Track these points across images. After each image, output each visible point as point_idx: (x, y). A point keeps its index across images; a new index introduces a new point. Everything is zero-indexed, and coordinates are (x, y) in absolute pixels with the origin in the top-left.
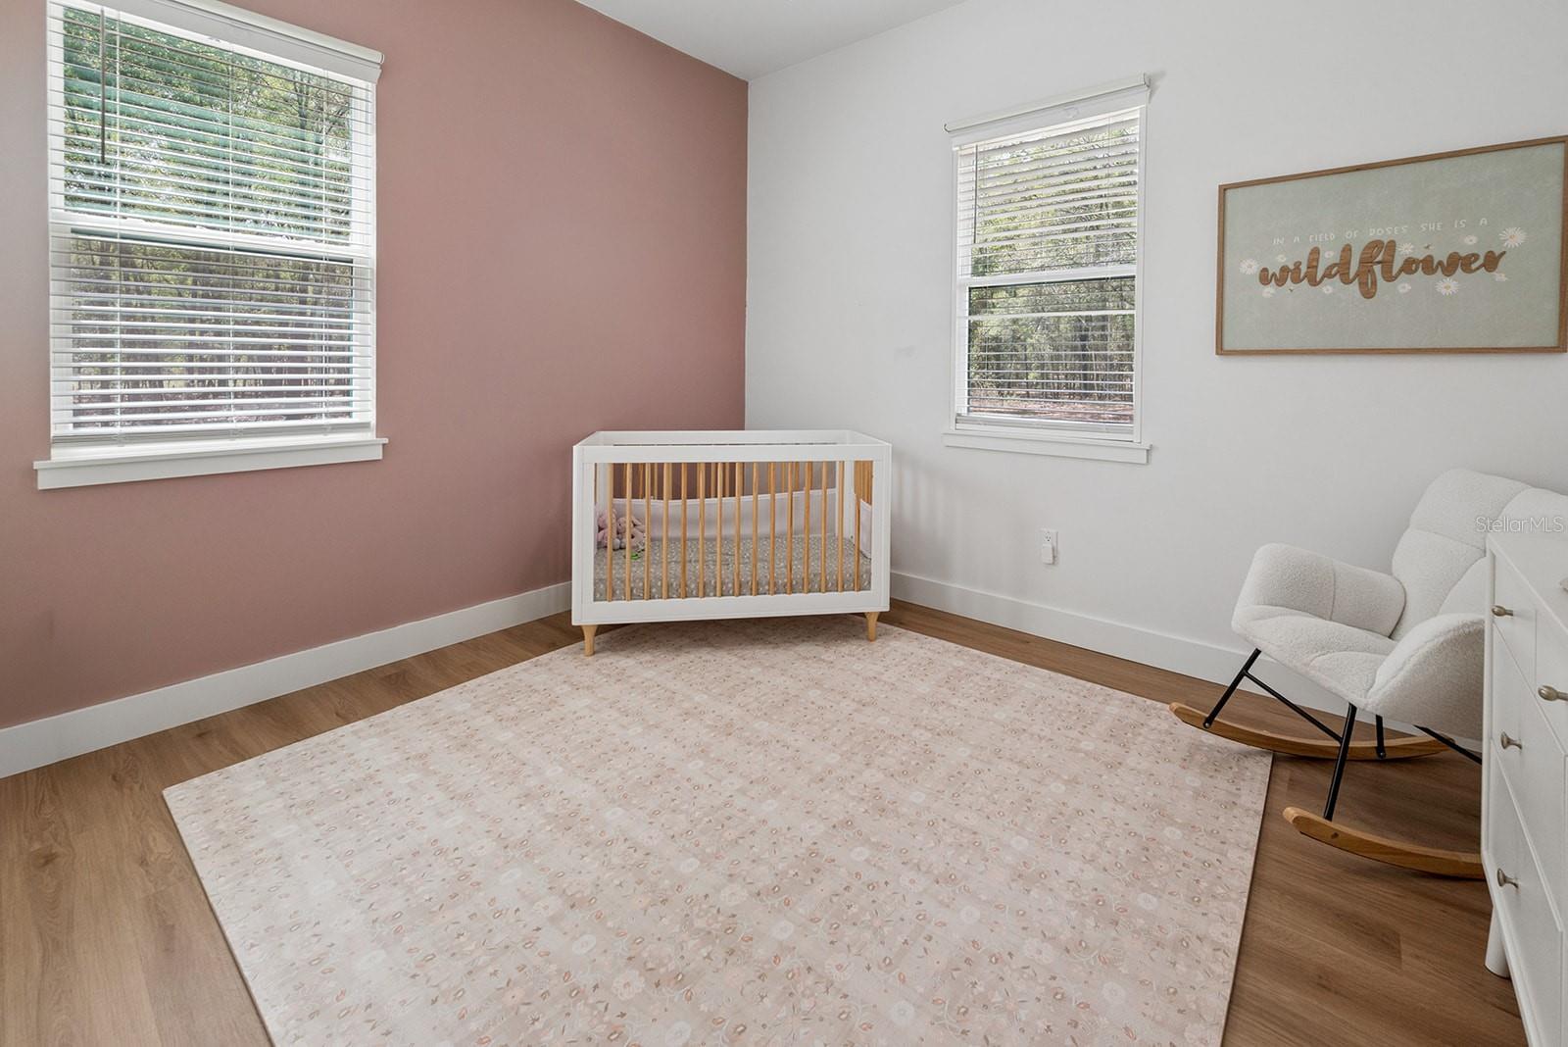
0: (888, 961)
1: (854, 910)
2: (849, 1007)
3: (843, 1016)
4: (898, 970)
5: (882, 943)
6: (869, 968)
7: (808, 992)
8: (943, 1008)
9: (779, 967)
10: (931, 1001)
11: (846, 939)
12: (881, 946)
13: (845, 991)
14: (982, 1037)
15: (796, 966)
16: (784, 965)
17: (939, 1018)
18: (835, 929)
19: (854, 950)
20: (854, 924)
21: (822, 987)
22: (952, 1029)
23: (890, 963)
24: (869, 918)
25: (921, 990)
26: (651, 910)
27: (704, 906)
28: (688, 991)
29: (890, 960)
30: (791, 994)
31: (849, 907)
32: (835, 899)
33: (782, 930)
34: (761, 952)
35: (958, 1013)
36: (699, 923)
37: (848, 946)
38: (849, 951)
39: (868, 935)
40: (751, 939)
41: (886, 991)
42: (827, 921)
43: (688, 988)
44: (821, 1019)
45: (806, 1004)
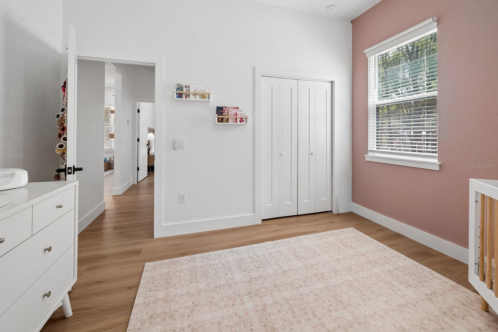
0: (220, 323)
1: (242, 326)
2: (218, 307)
3: (217, 305)
4: (216, 324)
5: (226, 326)
6: (222, 317)
7: (228, 301)
8: (198, 326)
9: (239, 299)
10: (202, 325)
11: (234, 318)
12: (226, 325)
13: (222, 309)
14: (185, 330)
15: (236, 302)
16: (238, 300)
17: (197, 323)
18: (240, 317)
19: (230, 317)
20: (237, 323)
21: (227, 304)
22: (193, 324)
23: (219, 323)
24: (237, 328)
25: (207, 325)
26: (274, 283)
27: (268, 293)
28: (259, 311)
29: (220, 324)
30: (230, 298)
31: (244, 326)
32: (250, 324)
33: (249, 305)
34: (245, 298)
35: (194, 329)
36: (263, 290)
37: (232, 317)
38: (231, 316)
39: (231, 324)
40: (251, 298)
41: (214, 317)
42: (244, 317)
43: (260, 311)
44: (220, 300)
45: (225, 299)
